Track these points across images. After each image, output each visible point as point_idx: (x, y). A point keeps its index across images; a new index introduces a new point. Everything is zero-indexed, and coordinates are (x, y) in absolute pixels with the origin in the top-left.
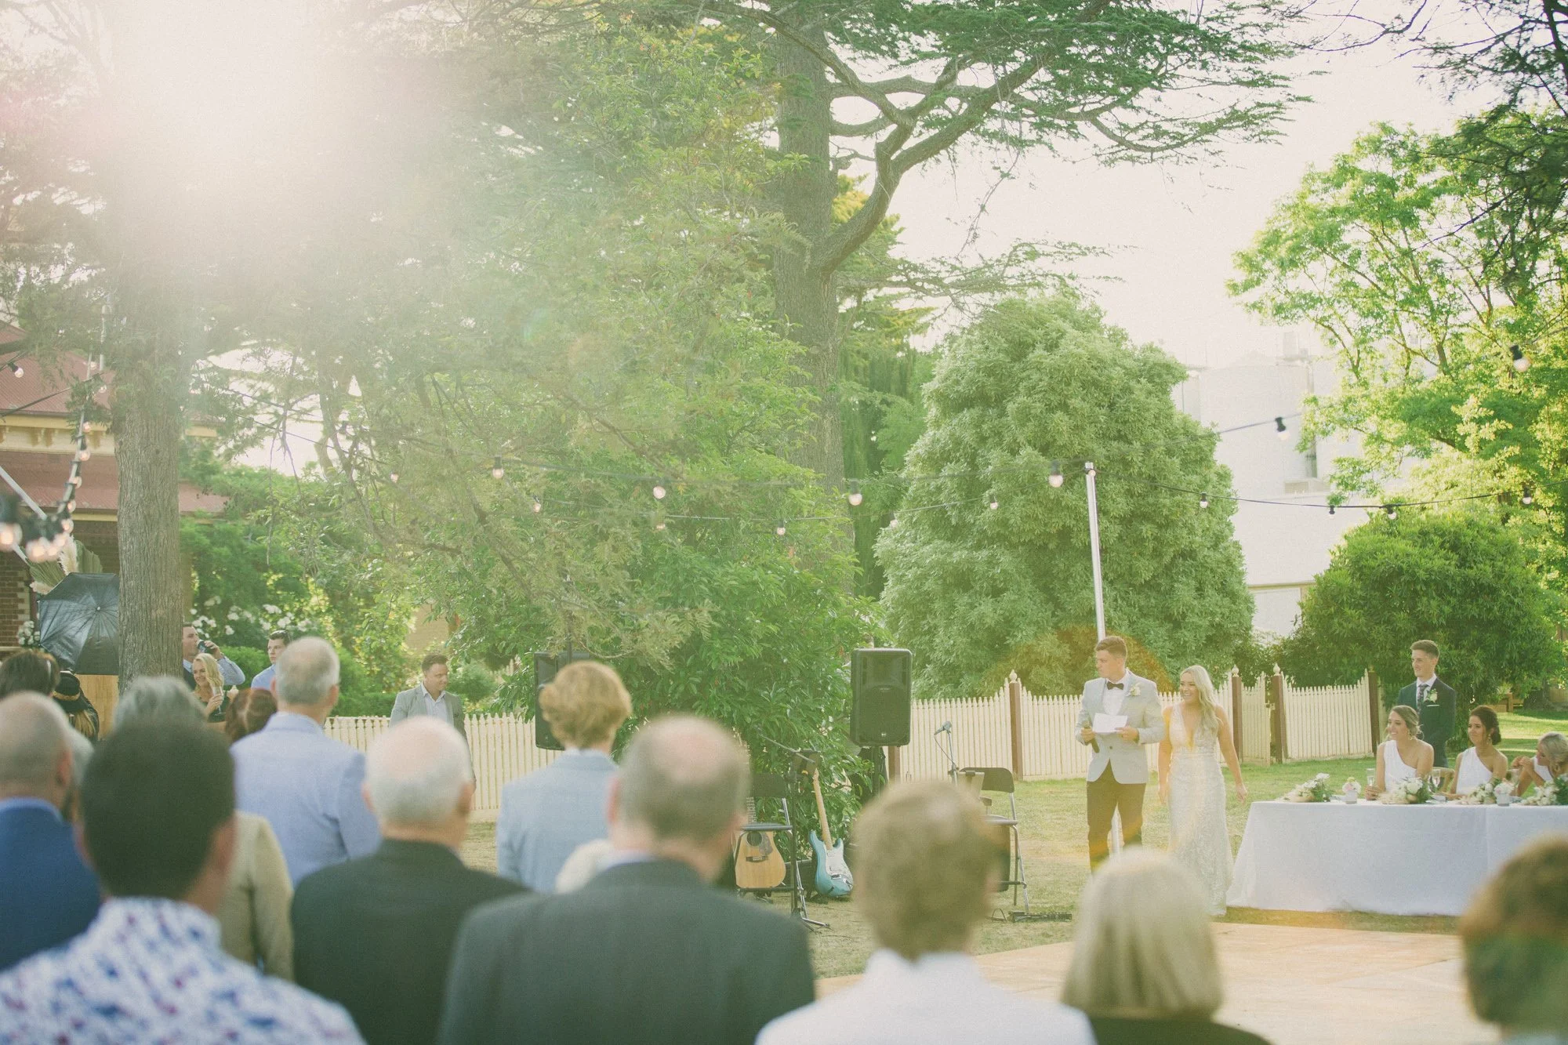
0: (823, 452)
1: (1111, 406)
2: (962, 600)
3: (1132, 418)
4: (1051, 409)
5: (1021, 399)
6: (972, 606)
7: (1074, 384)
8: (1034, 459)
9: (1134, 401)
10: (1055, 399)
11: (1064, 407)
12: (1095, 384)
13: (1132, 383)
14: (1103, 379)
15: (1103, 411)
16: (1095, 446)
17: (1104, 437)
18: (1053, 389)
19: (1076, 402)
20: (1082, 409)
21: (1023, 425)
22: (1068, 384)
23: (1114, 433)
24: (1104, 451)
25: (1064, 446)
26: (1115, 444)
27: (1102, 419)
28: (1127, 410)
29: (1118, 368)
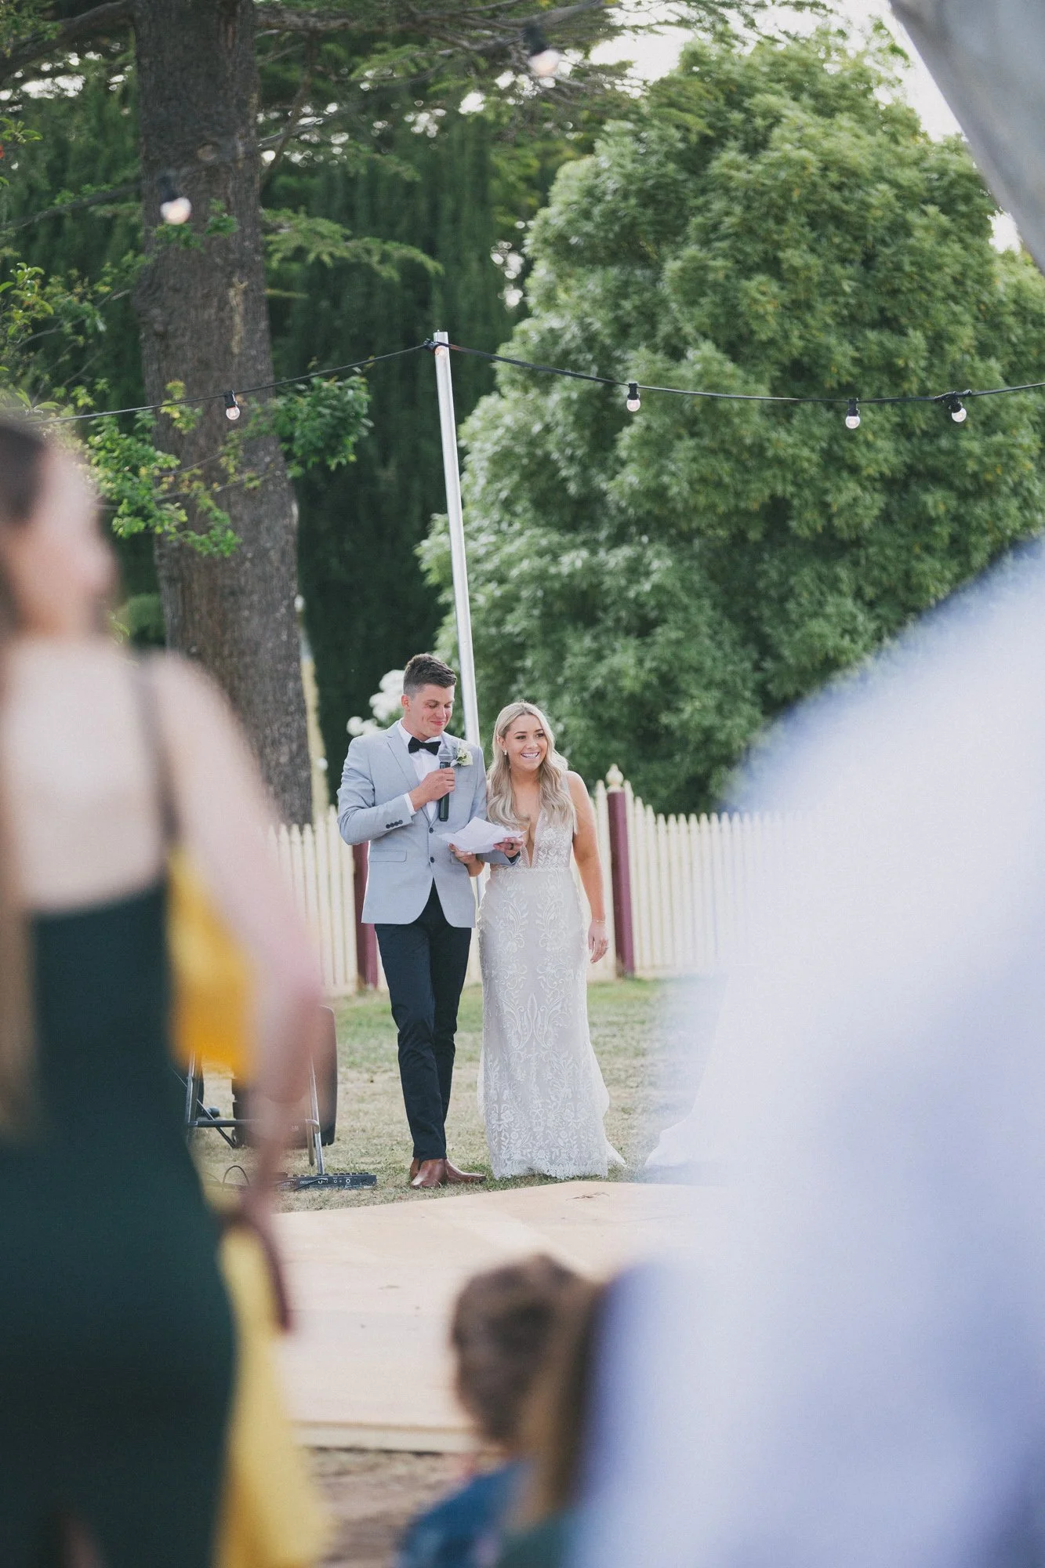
0: (228, 351)
1: (869, 261)
2: (580, 644)
3: (906, 285)
4: (746, 270)
5: (691, 250)
6: (599, 656)
7: (791, 217)
8: (715, 367)
9: (912, 251)
10: (754, 250)
11: (772, 266)
12: (837, 218)
13: (912, 217)
14: (851, 208)
15: (851, 270)
16: (832, 340)
17: (850, 323)
18: (751, 231)
19: (793, 257)
20: (808, 267)
21: (693, 303)
22: (780, 220)
23: (871, 314)
24: (851, 352)
25: (771, 342)
26: (872, 335)
27: (847, 287)
28: (898, 268)
29: (883, 187)
